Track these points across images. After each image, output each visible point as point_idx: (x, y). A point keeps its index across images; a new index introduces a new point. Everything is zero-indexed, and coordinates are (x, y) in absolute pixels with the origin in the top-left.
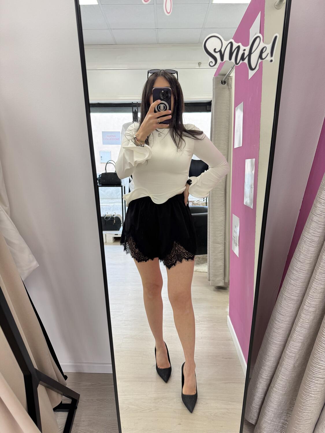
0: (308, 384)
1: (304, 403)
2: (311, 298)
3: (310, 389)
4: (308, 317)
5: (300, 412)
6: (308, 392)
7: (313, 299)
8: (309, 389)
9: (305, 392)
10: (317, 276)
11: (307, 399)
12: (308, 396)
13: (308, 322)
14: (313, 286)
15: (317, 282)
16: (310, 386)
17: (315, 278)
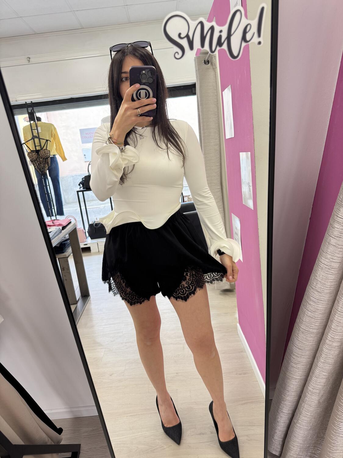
0: (337, 424)
1: (334, 443)
2: (334, 333)
3: (340, 429)
4: (332, 352)
5: (330, 452)
6: (338, 433)
7: (337, 333)
8: (339, 430)
9: (335, 432)
10: (340, 308)
11: (338, 440)
12: (339, 436)
13: (332, 357)
14: (336, 319)
15: (339, 314)
16: (340, 426)
17: (338, 310)
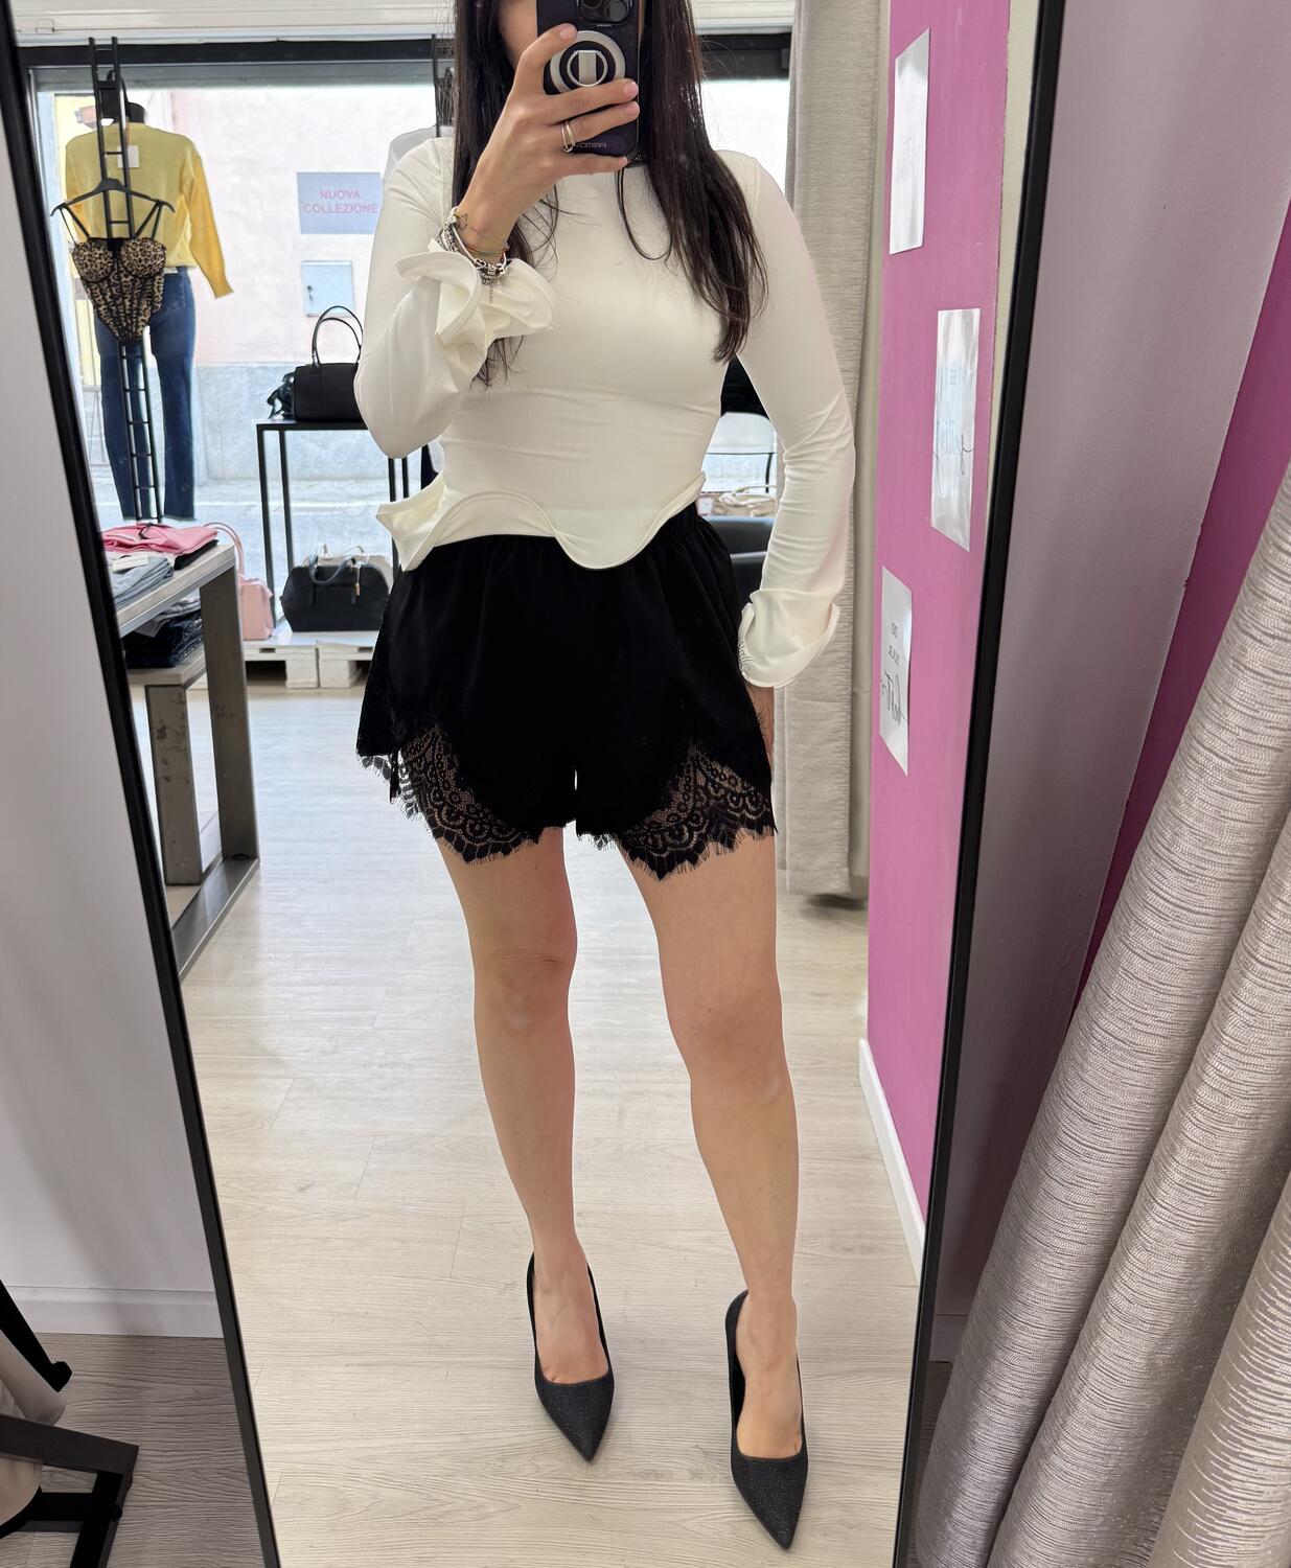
0: (1219, 1462)
1: (1197, 1548)
2: (1233, 1054)
3: (1229, 1487)
4: (1221, 1142)
6: (1217, 1502)
7: (1246, 1059)
8: (1223, 1488)
9: (1205, 1498)
10: (1264, 946)
11: (1214, 1534)
12: (1220, 1517)
13: (1216, 1164)
14: (1243, 994)
15: (1261, 975)
16: (1229, 1473)
17: (1254, 958)
